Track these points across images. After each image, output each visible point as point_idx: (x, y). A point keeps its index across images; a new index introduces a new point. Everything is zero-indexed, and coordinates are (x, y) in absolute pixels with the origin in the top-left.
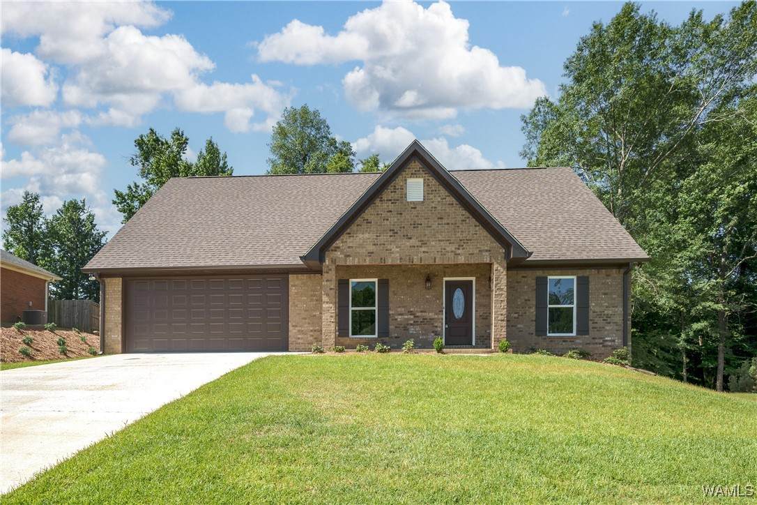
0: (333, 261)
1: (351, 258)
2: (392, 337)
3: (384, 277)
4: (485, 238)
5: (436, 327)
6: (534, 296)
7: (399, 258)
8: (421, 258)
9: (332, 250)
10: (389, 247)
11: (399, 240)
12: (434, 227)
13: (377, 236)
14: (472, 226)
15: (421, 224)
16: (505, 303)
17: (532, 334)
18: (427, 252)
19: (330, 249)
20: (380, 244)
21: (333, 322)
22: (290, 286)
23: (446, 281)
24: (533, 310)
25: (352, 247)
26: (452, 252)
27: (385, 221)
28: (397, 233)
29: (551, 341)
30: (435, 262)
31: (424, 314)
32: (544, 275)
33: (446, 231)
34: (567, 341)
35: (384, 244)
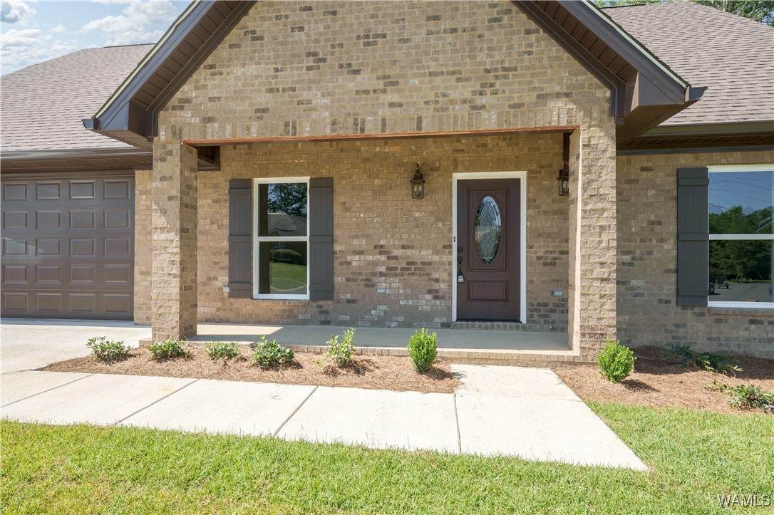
0: (176, 132)
1: (216, 125)
2: (339, 302)
3: (324, 173)
4: (555, 64)
5: (437, 280)
6: (673, 214)
7: (328, 120)
8: (384, 120)
9: (174, 108)
10: (305, 95)
11: (329, 76)
12: (417, 40)
13: (277, 70)
14: (518, 32)
15: (384, 36)
16: (613, 234)
17: (668, 302)
18: (401, 105)
19: (170, 104)
20: (284, 90)
21: (175, 276)
22: (137, 192)
23: (459, 181)
24: (670, 246)
25: (219, 98)
26: (464, 101)
27: (297, 33)
28: (324, 60)
29: (718, 321)
30: (419, 128)
31: (409, 252)
32: (698, 164)
33: (449, 48)
34: (761, 322)
35: (293, 89)
